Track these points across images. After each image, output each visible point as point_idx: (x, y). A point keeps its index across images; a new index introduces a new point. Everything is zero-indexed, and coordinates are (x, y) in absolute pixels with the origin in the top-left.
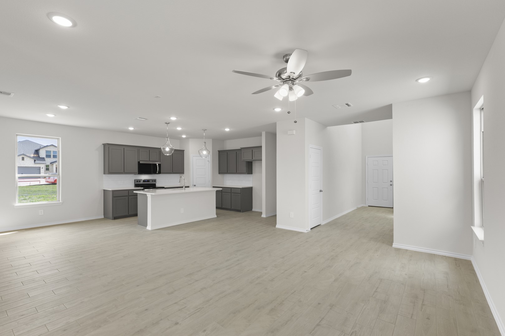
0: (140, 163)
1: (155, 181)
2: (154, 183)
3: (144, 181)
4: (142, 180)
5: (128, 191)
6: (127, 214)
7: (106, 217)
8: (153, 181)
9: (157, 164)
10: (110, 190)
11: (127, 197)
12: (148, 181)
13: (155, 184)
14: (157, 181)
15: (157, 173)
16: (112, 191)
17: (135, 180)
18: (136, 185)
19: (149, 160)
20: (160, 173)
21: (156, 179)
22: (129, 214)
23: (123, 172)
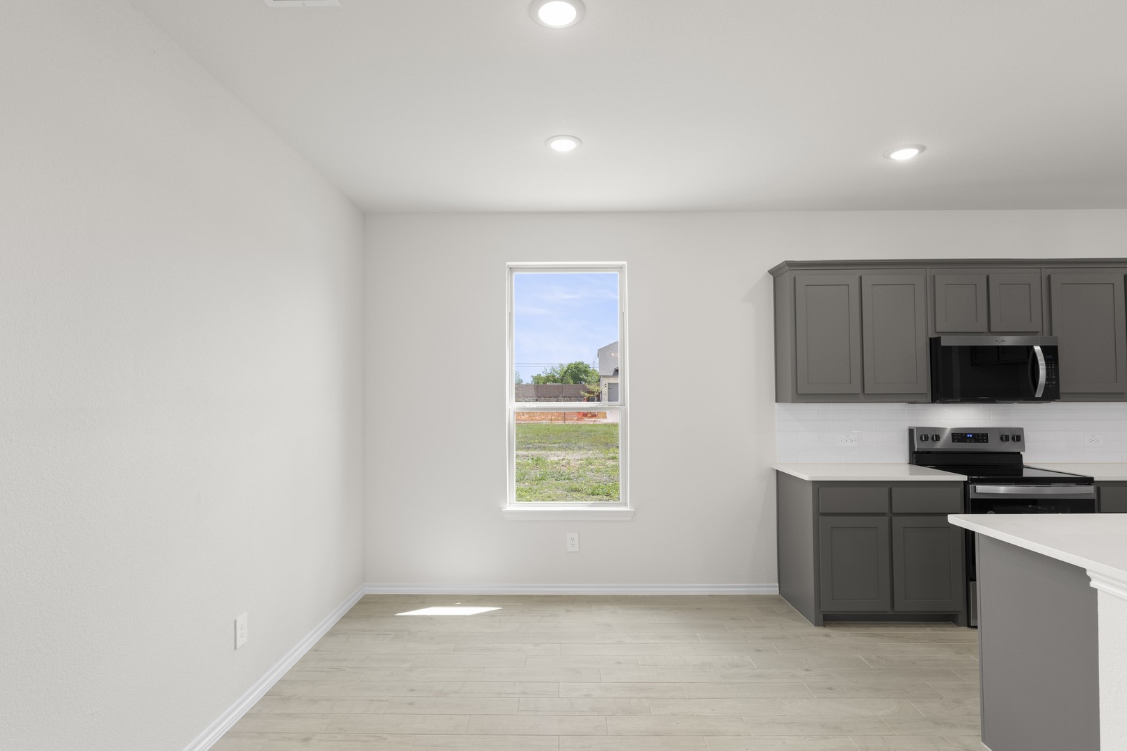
0: (943, 344)
1: (1017, 436)
2: (1010, 447)
3: (958, 436)
4: (942, 429)
5: (886, 490)
6: (885, 607)
7: (788, 593)
8: (1004, 438)
9: (1037, 348)
10: (806, 477)
11: (886, 519)
12: (980, 436)
13: (1018, 456)
14: (1028, 437)
15: (1039, 394)
16: (814, 482)
17: (911, 431)
18: (919, 458)
19: (985, 330)
20: (1052, 394)
21: (1022, 429)
22: (896, 609)
23: (859, 390)
